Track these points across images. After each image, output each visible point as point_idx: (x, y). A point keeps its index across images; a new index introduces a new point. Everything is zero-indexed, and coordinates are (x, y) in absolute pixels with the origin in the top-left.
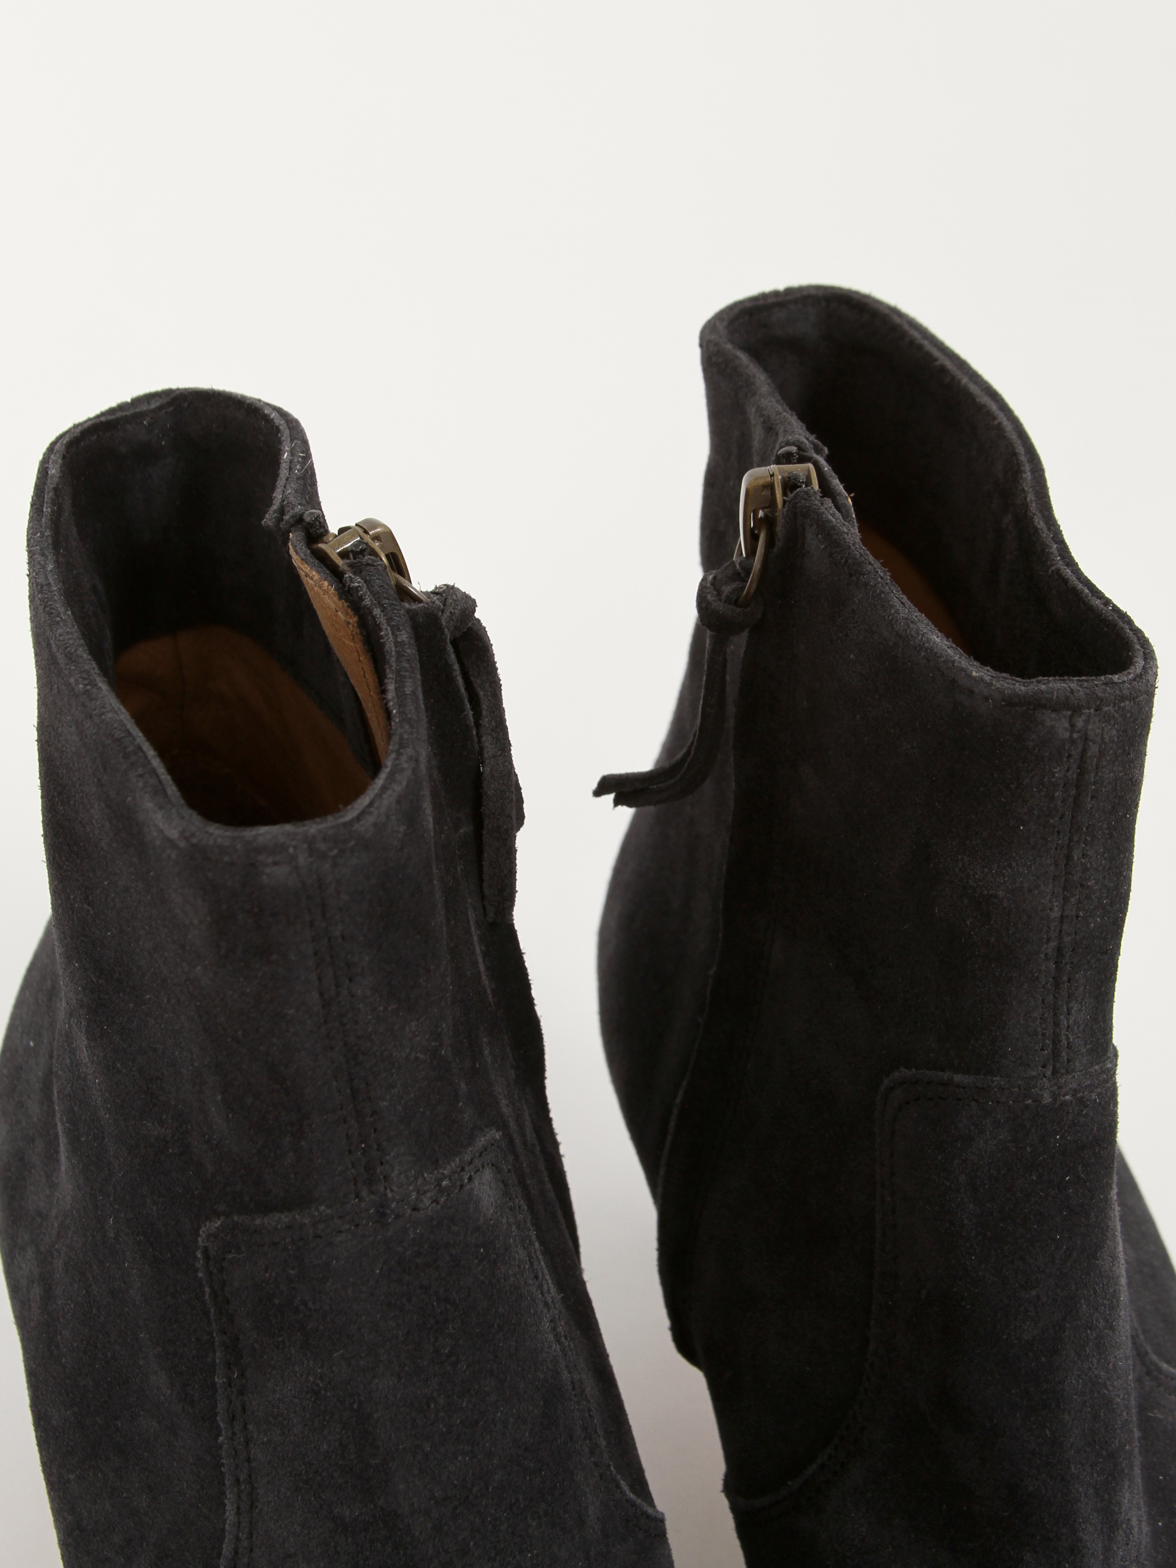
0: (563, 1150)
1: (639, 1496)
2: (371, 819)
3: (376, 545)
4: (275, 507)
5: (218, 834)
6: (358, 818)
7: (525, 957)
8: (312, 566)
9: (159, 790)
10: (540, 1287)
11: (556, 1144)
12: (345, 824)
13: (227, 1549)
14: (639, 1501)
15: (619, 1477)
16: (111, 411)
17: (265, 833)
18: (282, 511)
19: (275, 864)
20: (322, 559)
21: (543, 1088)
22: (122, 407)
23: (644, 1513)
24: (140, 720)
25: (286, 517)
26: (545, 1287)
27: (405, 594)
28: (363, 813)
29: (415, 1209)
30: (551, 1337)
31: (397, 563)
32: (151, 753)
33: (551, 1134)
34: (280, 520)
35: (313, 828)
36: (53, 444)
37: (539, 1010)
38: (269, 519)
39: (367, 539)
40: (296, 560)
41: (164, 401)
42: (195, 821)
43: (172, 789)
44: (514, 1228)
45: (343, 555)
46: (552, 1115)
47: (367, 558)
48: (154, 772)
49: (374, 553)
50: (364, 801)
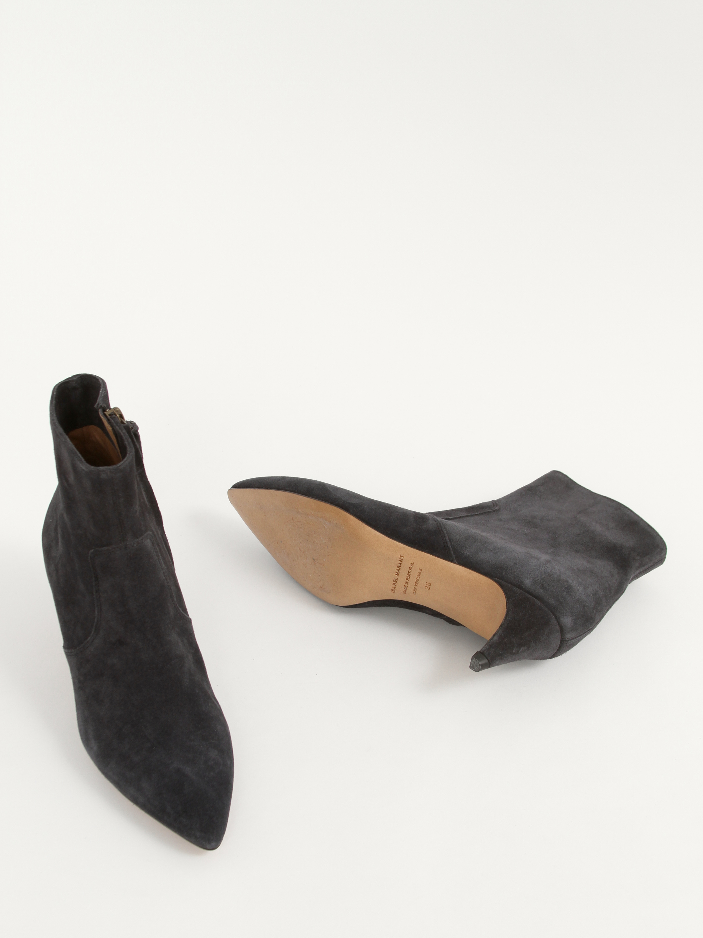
0: (169, 541)
1: (184, 612)
2: (122, 466)
3: (116, 413)
4: (97, 403)
5: (92, 468)
6: (120, 466)
7: (156, 498)
8: (103, 416)
9: (81, 460)
10: (161, 565)
11: (167, 540)
12: (118, 467)
13: (96, 620)
14: (184, 613)
15: (179, 607)
16: (67, 379)
17: (101, 468)
18: (98, 405)
19: (103, 474)
20: (105, 416)
21: (163, 527)
22: (69, 378)
23: (186, 616)
24: (76, 446)
25: (99, 406)
26: (162, 565)
27: (123, 423)
28: (121, 465)
29: (133, 547)
30: (163, 575)
31: (121, 416)
32: (78, 453)
33: (166, 538)
34: (97, 406)
35: (111, 467)
36: (55, 387)
37: (160, 509)
38: (95, 406)
39: (115, 412)
40: (101, 415)
41: (78, 377)
42: (88, 465)
43: (83, 460)
44: (155, 552)
45: (110, 415)
46: (166, 533)
47: (114, 416)
48: (79, 457)
49: (116, 415)
50: (121, 463)
